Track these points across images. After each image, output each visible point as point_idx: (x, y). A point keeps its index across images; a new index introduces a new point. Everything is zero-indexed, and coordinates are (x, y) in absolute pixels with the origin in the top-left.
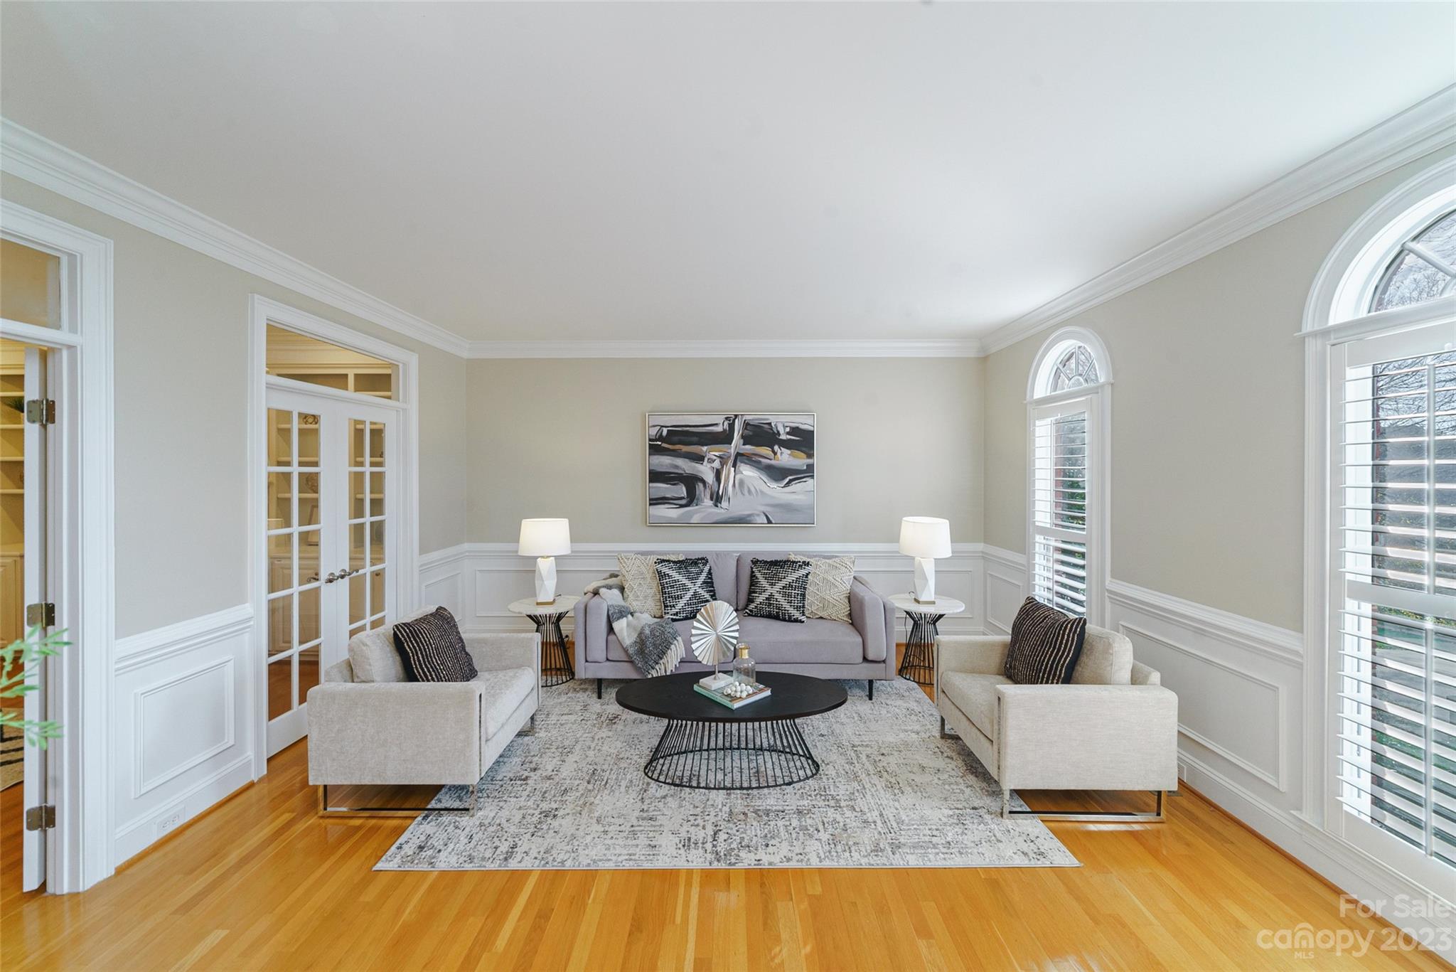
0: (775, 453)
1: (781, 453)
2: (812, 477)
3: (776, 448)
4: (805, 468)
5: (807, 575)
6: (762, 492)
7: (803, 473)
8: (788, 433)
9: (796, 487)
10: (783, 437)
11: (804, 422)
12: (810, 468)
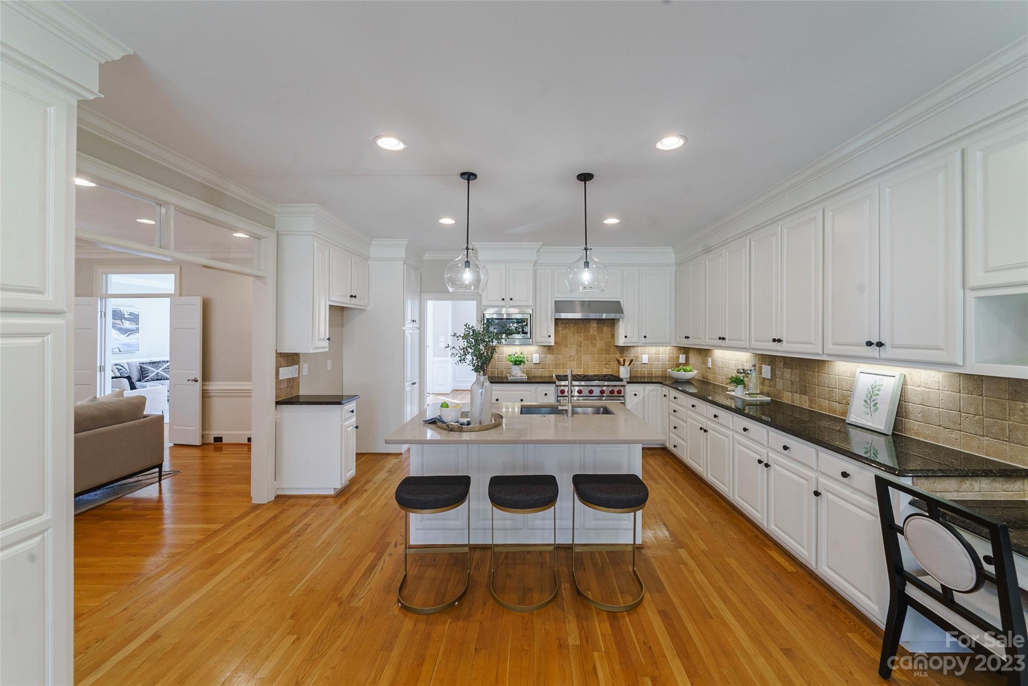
0: (123, 323)
1: (125, 323)
2: (138, 332)
3: (123, 321)
4: (135, 329)
6: (117, 339)
7: (134, 331)
8: (128, 315)
9: (131, 336)
10: (126, 316)
11: (135, 311)
12: (138, 329)
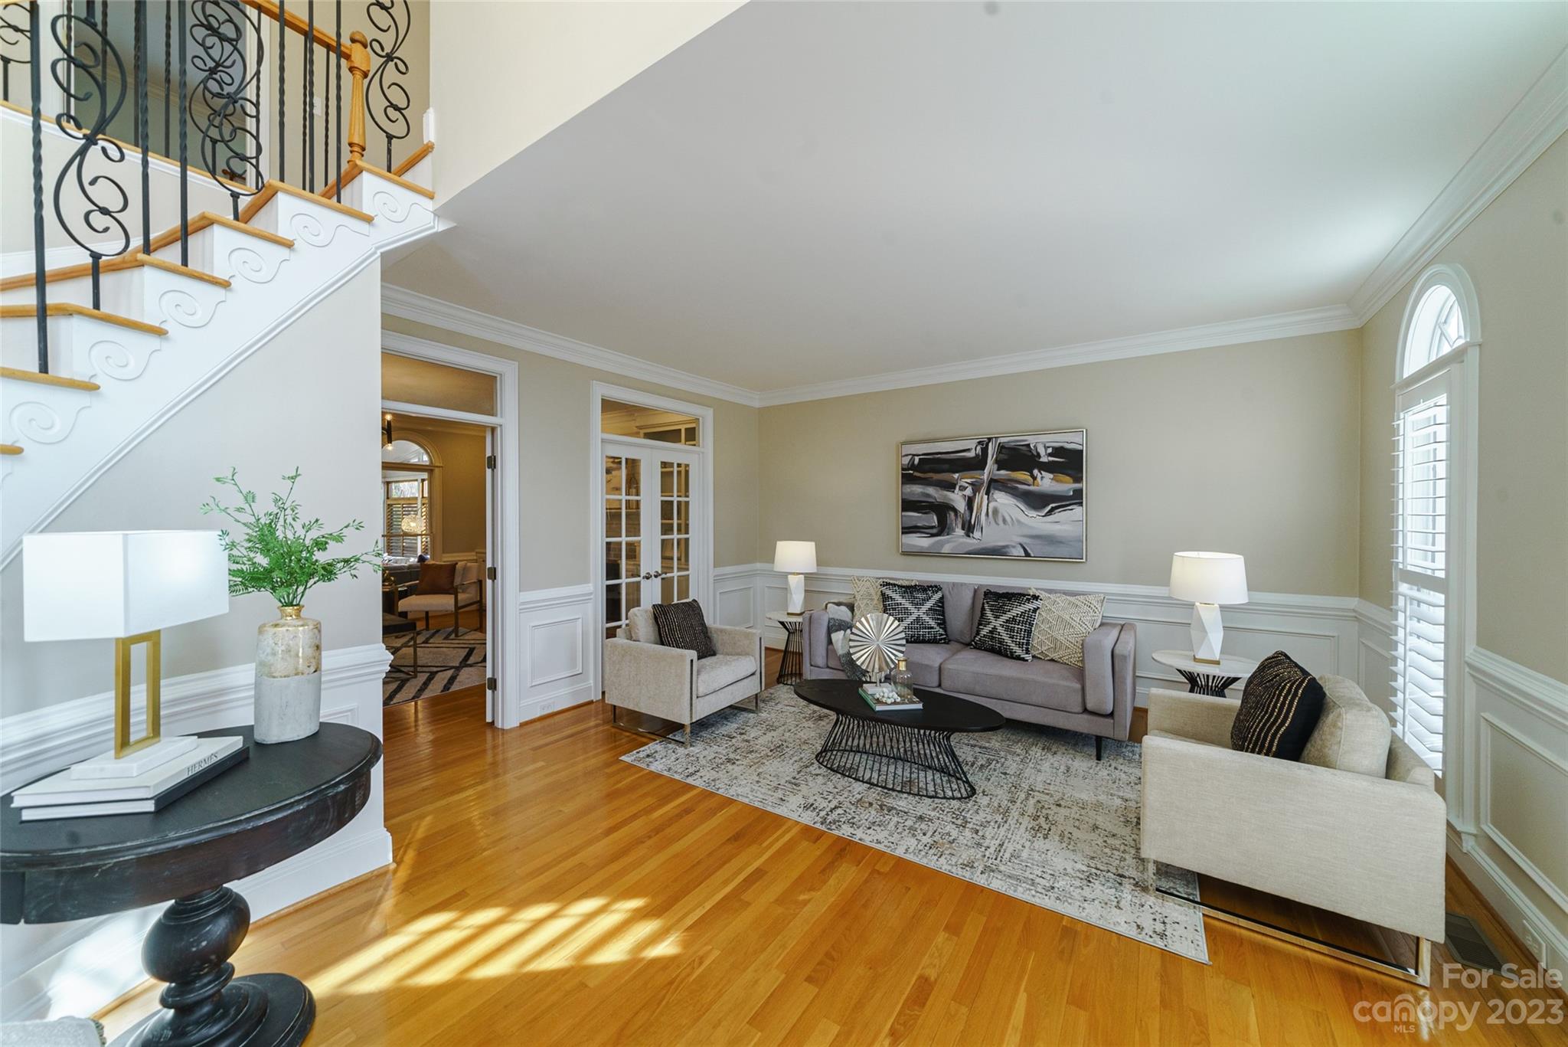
0: (1034, 478)
1: (1042, 478)
2: (1081, 504)
3: (1036, 472)
4: (1071, 493)
5: (1035, 610)
6: (1019, 521)
7: (1068, 500)
8: (1050, 455)
9: (1058, 516)
10: (1044, 459)
11: (1070, 441)
12: (1078, 494)
